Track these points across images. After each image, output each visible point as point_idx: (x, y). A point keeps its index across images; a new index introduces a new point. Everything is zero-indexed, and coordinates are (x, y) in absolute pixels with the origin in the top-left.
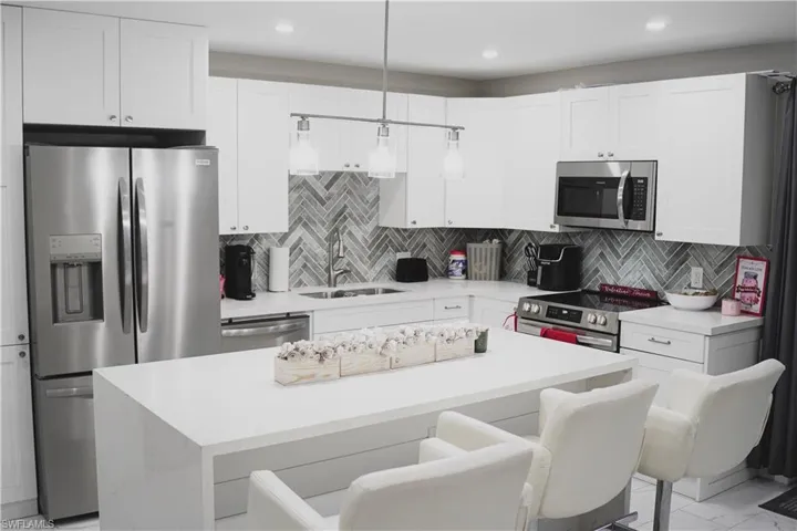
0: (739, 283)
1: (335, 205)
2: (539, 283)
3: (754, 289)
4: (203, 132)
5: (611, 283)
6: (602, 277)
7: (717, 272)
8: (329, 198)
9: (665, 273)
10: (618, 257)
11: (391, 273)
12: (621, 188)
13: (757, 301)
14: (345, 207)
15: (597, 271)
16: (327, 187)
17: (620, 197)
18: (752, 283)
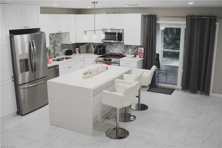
0: (138, 52)
1: (54, 40)
2: (98, 53)
3: (142, 53)
4: (40, 28)
5: (112, 53)
6: (110, 52)
7: (134, 50)
8: (53, 38)
9: (123, 50)
10: (113, 47)
11: (65, 54)
12: (117, 35)
13: (142, 55)
14: (56, 40)
15: (109, 50)
16: (52, 36)
17: (117, 36)
18: (141, 52)
